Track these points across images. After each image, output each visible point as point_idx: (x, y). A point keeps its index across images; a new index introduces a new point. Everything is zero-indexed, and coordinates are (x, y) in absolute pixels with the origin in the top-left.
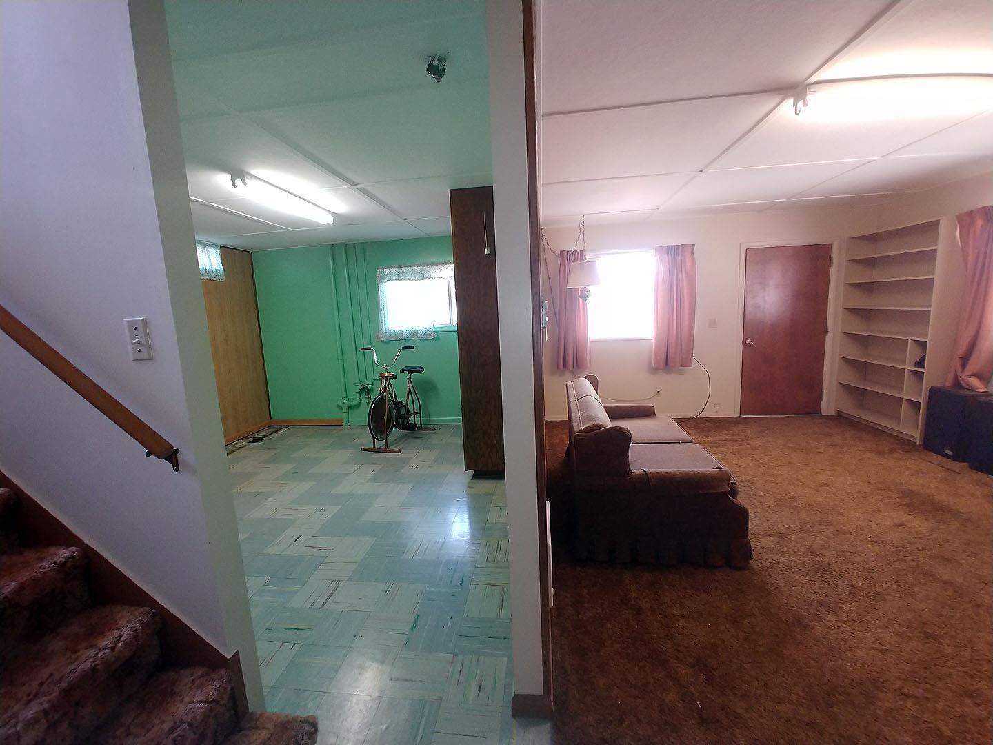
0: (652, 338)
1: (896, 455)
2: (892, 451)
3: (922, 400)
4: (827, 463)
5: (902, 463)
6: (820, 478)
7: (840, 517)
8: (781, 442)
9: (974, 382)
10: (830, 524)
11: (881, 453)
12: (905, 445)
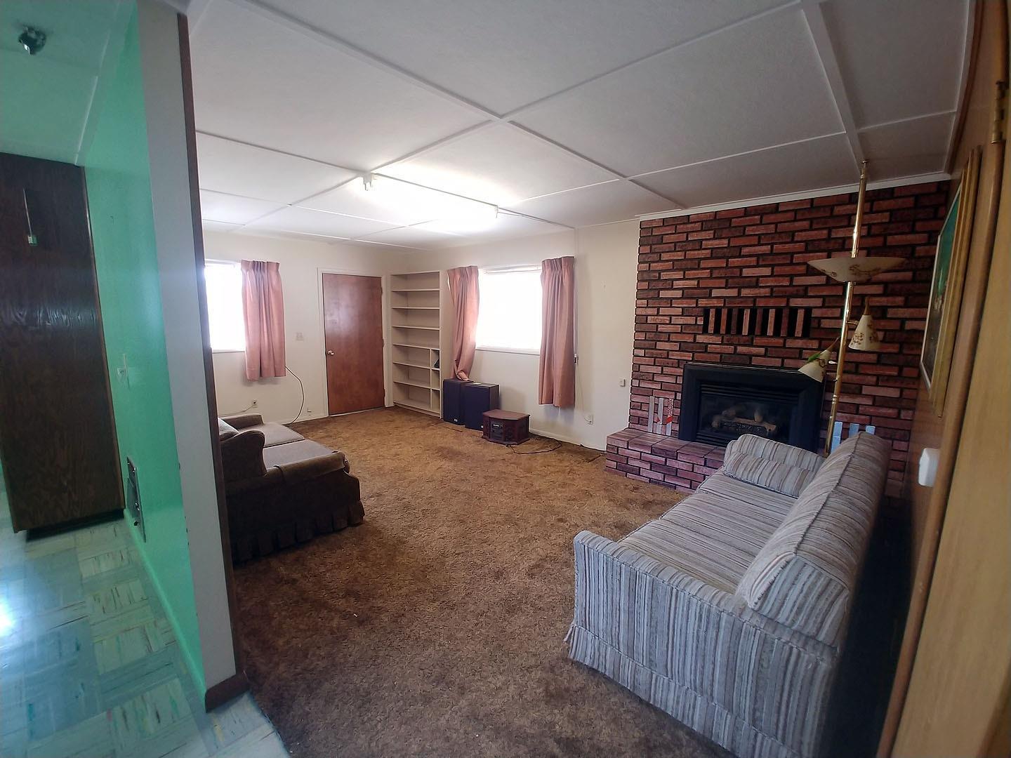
0: (245, 350)
1: (431, 427)
2: (429, 425)
3: (440, 389)
4: (395, 440)
5: (435, 431)
6: (393, 451)
7: (410, 473)
8: (363, 432)
9: (463, 374)
10: (405, 478)
11: (423, 428)
12: (435, 420)
